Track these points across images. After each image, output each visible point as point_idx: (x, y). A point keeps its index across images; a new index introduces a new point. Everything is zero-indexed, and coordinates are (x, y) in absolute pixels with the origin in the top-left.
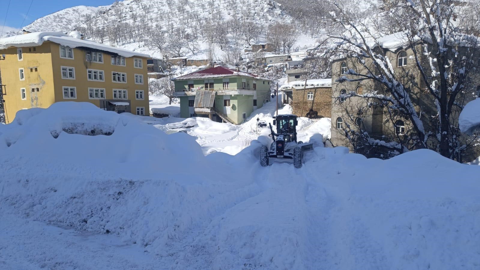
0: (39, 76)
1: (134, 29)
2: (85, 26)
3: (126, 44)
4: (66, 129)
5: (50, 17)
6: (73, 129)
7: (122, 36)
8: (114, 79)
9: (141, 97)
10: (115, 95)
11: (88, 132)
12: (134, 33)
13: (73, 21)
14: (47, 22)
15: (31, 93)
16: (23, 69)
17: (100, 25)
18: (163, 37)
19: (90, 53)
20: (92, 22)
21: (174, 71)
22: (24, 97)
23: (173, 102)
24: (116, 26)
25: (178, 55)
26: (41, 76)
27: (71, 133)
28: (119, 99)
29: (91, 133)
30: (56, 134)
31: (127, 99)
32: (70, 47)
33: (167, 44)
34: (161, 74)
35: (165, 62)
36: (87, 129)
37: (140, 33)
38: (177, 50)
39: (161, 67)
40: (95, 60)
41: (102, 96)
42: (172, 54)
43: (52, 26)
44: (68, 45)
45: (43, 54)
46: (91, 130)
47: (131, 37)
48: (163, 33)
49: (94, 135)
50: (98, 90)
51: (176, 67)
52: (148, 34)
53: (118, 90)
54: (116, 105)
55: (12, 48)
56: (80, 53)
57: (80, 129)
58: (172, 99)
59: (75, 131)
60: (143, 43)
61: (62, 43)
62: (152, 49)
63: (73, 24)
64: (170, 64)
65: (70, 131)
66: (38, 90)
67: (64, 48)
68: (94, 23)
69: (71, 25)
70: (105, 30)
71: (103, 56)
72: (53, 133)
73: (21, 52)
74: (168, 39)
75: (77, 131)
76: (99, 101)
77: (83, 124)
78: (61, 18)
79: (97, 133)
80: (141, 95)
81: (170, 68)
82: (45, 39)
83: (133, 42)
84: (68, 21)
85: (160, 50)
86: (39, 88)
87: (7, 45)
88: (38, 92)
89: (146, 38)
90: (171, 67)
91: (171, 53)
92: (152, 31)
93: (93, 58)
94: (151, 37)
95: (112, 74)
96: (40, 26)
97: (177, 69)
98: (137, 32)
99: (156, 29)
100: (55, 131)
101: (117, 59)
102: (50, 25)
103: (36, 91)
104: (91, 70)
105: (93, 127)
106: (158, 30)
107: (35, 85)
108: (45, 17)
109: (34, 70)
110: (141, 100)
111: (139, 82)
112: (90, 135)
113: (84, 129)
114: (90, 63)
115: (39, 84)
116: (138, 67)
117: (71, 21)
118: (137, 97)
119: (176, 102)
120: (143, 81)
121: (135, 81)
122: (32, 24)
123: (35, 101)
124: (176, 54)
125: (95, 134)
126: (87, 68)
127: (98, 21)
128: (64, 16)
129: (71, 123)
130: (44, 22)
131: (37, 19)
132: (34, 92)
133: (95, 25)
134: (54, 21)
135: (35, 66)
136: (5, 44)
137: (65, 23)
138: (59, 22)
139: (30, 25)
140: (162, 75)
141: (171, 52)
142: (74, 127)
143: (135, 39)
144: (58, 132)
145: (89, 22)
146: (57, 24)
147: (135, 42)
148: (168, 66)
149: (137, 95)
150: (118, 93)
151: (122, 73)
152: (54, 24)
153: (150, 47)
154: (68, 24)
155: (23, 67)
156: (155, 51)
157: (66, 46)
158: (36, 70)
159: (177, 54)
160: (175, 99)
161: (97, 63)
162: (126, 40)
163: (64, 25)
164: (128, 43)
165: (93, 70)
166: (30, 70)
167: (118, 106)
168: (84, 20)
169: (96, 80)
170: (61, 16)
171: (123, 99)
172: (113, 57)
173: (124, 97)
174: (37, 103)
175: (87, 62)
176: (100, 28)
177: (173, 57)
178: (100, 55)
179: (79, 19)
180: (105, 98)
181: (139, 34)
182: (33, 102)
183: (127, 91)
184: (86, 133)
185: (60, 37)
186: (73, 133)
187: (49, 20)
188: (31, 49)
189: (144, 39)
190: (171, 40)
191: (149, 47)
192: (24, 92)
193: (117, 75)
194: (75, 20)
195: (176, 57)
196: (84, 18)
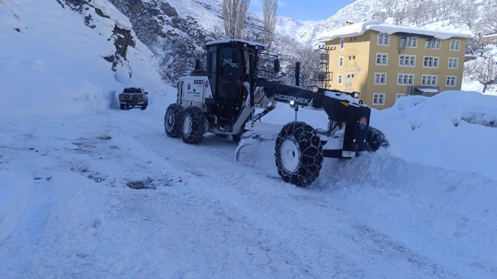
0: (356, 63)
1: (438, 6)
2: (385, 10)
3: (427, 24)
4: (465, 118)
5: (350, 6)
6: (471, 119)
7: (424, 16)
8: (425, 64)
9: (452, 84)
10: (424, 81)
11: (486, 123)
12: (438, 11)
13: (371, 7)
14: (347, 11)
15: (347, 78)
16: (342, 57)
17: (400, 7)
18: (475, 11)
19: (405, 38)
20: (392, 5)
21: (488, 52)
22: (340, 82)
23: (488, 89)
24: (418, 6)
25: (494, 32)
26: (357, 64)
27: (468, 123)
28: (427, 85)
29: (490, 125)
30: (456, 123)
31: (436, 86)
32: (387, 34)
33: (480, 19)
34: (470, 55)
35: (477, 42)
36: (486, 120)
37: (446, 10)
38: (494, 25)
39: (470, 48)
40: (409, 45)
41: (410, 82)
42: (486, 31)
43: (352, 15)
44: (386, 32)
45: (363, 42)
46: (490, 121)
47: (434, 15)
48: (476, 6)
49: (492, 126)
50: (407, 75)
51: (490, 46)
52: (456, 10)
53: (427, 76)
54: (424, 92)
55: (337, 39)
56: (396, 39)
57: (478, 119)
58: (488, 86)
59: (473, 121)
60: (449, 20)
61: (381, 31)
62: (459, 27)
63: (370, 10)
64: (483, 43)
65: (468, 120)
66: (353, 76)
67: (382, 35)
68: (394, 5)
69: (368, 11)
70: (405, 11)
71: (418, 40)
72: (454, 121)
73: (343, 42)
74: (483, 12)
75: (476, 121)
76: (406, 87)
77: (483, 115)
78: (360, 5)
79: (496, 125)
80: (453, 81)
81: (482, 48)
82: (367, 28)
83: (436, 21)
84: (366, 8)
85: (469, 27)
86: (354, 74)
87: (334, 36)
88: (353, 78)
89: (453, 14)
90: (484, 47)
91: (484, 30)
92: (461, 6)
93: (407, 43)
94: (459, 13)
95: (424, 59)
96: (341, 16)
97: (492, 49)
98: (442, 9)
99: (468, 3)
100: (456, 120)
101: (432, 42)
102: (350, 13)
103: (351, 77)
104: (404, 55)
105: (493, 119)
106: (469, 3)
107: (351, 71)
108: (346, 7)
109: (352, 58)
110: (452, 86)
111: (453, 67)
112: (488, 126)
113: (483, 119)
114: (404, 48)
115: (355, 71)
116: (455, 50)
117: (369, 7)
118: (448, 84)
119: (493, 90)
120: (457, 65)
121: (448, 66)
122: (335, 15)
123: (349, 86)
124: (492, 30)
125: (494, 125)
126: (400, 53)
127: (399, 3)
128: (363, 3)
129: (471, 113)
130: (345, 12)
131: (339, 10)
132: (349, 78)
133: (395, 8)
134: (354, 9)
135: (354, 54)
136: (332, 36)
137: (364, 10)
138: (357, 10)
139: (333, 16)
140: (470, 57)
141: (485, 28)
142: (473, 117)
143: (438, 17)
144: (458, 121)
145: (389, 6)
146: (356, 12)
147: (437, 21)
148: (480, 45)
149: (448, 81)
150: (427, 79)
151: (434, 58)
152: (354, 12)
153: (457, 25)
154: (366, 10)
155: (343, 56)
156: (462, 28)
157: (384, 33)
158: (354, 57)
159: (494, 30)
160: (492, 87)
161: (410, 48)
162: (427, 20)
163: (362, 12)
164: (429, 23)
165: (405, 56)
166: (348, 58)
167: (425, 92)
168: (381, 4)
169: (407, 66)
170: (360, 4)
171: (432, 85)
172: (427, 40)
173: (433, 83)
174: (350, 88)
175: (401, 47)
176: (400, 11)
177: (486, 35)
178: (414, 39)
179: (377, 4)
180: (413, 84)
181: (444, 12)
182: (347, 87)
183: (437, 77)
184: (484, 124)
185: (379, 24)
186: (470, 123)
187: (349, 10)
188: (353, 39)
189: (449, 16)
190: (487, 13)
191: (455, 25)
192: (341, 78)
193: (429, 59)
194: (373, 5)
195: (490, 34)
196: (382, 2)
